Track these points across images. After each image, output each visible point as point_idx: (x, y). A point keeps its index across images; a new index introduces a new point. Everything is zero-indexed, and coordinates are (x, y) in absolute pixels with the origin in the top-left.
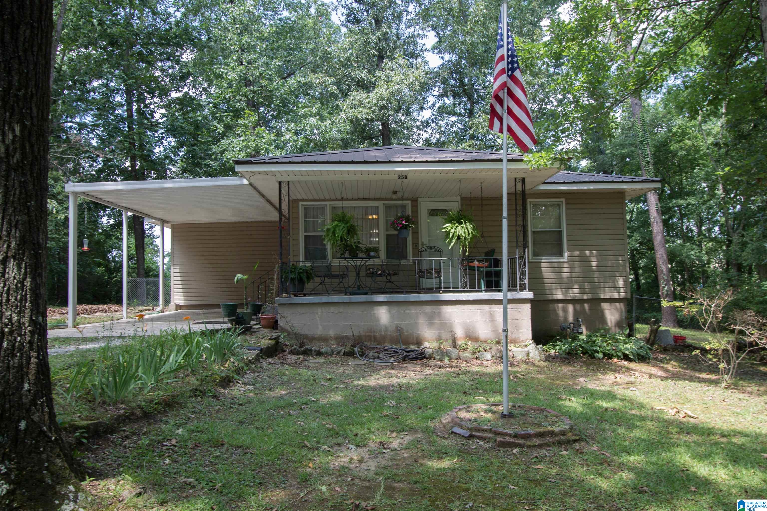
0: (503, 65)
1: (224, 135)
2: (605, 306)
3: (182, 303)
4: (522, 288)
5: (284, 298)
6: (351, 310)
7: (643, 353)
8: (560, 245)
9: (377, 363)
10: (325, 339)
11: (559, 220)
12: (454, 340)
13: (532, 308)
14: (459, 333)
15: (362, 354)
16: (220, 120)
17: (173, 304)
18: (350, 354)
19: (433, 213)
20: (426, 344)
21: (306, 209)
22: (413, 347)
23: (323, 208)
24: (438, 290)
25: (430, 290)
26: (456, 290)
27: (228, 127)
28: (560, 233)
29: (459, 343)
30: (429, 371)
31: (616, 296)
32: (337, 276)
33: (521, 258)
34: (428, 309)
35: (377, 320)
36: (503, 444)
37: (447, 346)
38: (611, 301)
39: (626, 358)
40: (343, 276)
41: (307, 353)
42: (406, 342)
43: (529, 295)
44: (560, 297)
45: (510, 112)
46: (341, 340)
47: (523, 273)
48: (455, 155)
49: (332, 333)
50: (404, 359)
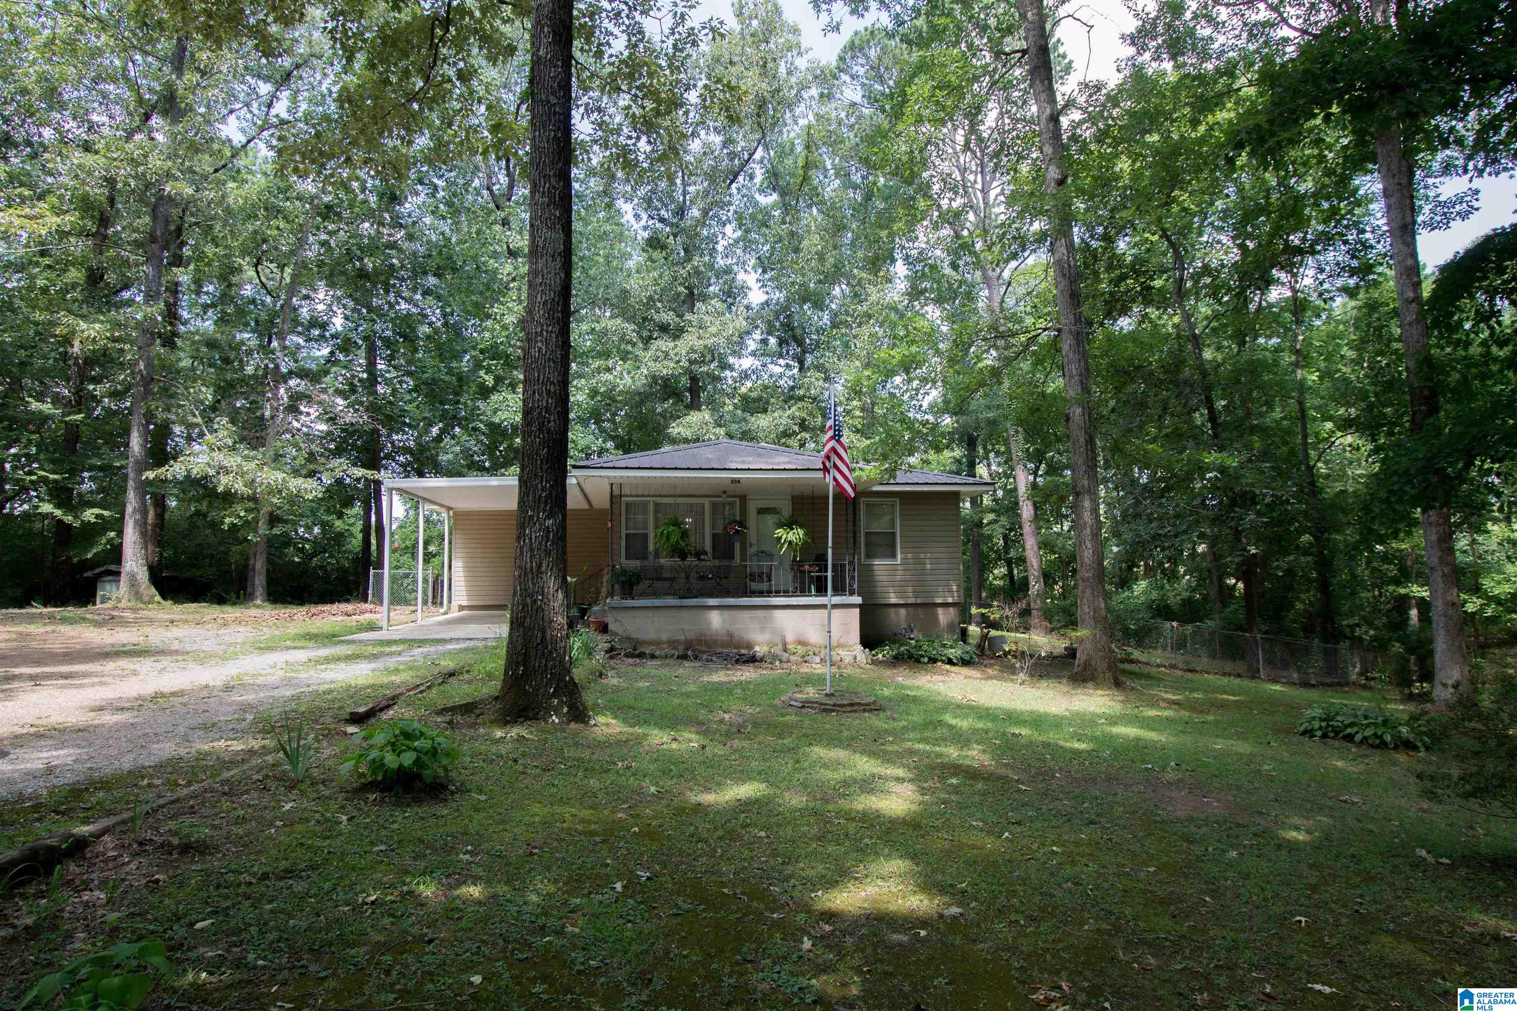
0: (830, 433)
1: (494, 389)
2: (940, 611)
3: (465, 603)
4: (852, 593)
5: (616, 601)
6: (684, 614)
7: (967, 657)
8: (893, 546)
9: (712, 665)
10: (657, 643)
11: (893, 521)
12: (785, 644)
13: (861, 614)
14: (790, 638)
15: (696, 658)
16: (488, 371)
17: (455, 604)
18: (684, 657)
19: (761, 511)
20: (757, 648)
21: (628, 505)
22: (743, 651)
23: (646, 504)
24: (769, 593)
25: (761, 594)
26: (786, 593)
27: (498, 380)
28: (893, 534)
29: (790, 647)
30: (760, 671)
31: (950, 600)
32: (666, 579)
33: (851, 563)
34: (760, 613)
35: (709, 624)
36: (825, 710)
37: (778, 650)
38: (945, 605)
39: (950, 662)
40: (673, 580)
41: (641, 655)
42: (738, 646)
43: (858, 600)
44: (893, 601)
45: (835, 466)
46: (672, 643)
47: (853, 578)
48: (786, 460)
49: (664, 637)
50: (737, 662)
